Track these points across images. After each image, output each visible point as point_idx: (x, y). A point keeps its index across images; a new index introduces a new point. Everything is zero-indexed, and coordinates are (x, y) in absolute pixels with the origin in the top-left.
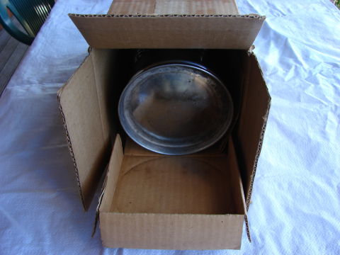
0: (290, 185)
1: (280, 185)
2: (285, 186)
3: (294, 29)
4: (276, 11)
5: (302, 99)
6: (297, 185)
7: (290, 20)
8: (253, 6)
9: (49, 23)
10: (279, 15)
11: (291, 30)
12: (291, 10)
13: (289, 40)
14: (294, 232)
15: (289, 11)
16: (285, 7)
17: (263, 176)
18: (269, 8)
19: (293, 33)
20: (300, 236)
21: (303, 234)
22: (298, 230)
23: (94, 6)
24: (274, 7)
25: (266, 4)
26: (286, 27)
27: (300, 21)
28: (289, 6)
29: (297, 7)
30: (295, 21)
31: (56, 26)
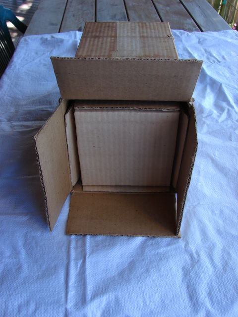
0: (221, 212)
1: (213, 212)
2: (217, 212)
3: (228, 75)
4: (212, 58)
5: (233, 138)
6: (227, 211)
7: (224, 66)
8: (192, 53)
9: (13, 67)
10: (214, 62)
11: (225, 76)
12: (225, 57)
13: (223, 86)
14: (224, 250)
15: (223, 58)
16: (220, 54)
17: (199, 203)
18: (205, 55)
19: (227, 79)
20: (229, 254)
21: (231, 252)
22: (227, 248)
23: (52, 51)
24: (211, 55)
25: (204, 51)
26: (221, 73)
27: (232, 67)
28: (223, 53)
29: (231, 54)
30: (229, 68)
31: (19, 68)
